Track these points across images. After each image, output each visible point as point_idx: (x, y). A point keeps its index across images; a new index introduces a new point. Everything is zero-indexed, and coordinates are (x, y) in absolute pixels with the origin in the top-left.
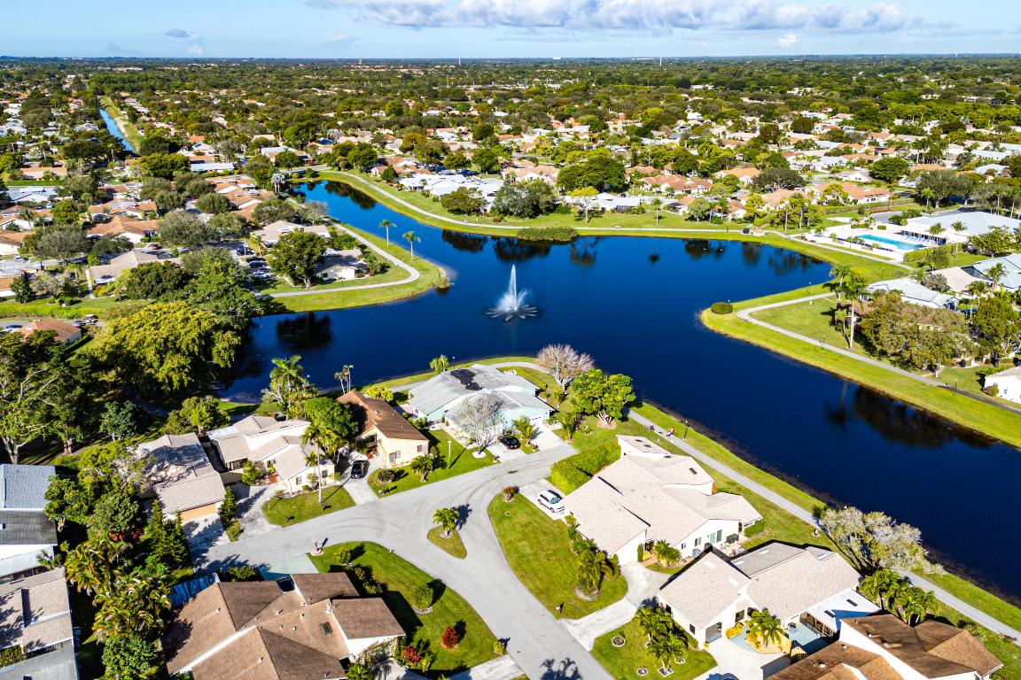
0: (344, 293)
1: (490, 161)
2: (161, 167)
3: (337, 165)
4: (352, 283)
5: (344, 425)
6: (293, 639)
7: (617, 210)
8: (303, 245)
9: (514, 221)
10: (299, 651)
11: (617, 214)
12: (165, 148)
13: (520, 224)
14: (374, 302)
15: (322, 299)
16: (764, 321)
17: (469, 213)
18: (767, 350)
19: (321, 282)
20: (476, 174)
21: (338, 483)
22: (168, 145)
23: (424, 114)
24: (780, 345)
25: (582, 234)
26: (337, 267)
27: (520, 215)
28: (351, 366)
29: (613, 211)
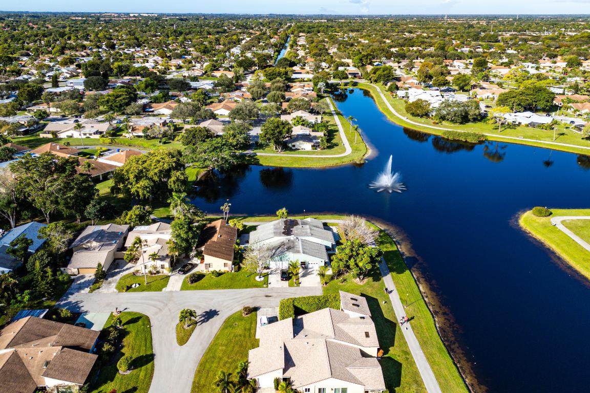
0: (296, 158)
1: (463, 83)
2: (273, 75)
3: (370, 79)
4: (308, 153)
5: (187, 240)
6: (25, 364)
7: (532, 125)
8: (278, 127)
9: (447, 125)
10: (20, 372)
11: (530, 128)
12: (287, 64)
13: (451, 127)
14: (309, 166)
15: (281, 159)
16: (571, 229)
17: (422, 117)
18: (553, 253)
19: (291, 150)
20: (454, 91)
21: (170, 274)
22: (289, 63)
23: (459, 51)
24: (566, 252)
25: (490, 139)
26: (301, 142)
27: (453, 121)
28: (230, 204)
29: (527, 126)
